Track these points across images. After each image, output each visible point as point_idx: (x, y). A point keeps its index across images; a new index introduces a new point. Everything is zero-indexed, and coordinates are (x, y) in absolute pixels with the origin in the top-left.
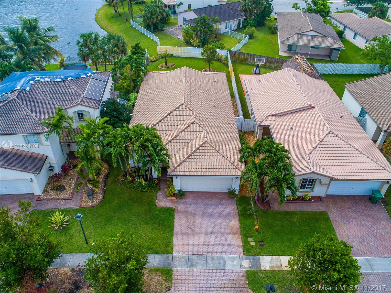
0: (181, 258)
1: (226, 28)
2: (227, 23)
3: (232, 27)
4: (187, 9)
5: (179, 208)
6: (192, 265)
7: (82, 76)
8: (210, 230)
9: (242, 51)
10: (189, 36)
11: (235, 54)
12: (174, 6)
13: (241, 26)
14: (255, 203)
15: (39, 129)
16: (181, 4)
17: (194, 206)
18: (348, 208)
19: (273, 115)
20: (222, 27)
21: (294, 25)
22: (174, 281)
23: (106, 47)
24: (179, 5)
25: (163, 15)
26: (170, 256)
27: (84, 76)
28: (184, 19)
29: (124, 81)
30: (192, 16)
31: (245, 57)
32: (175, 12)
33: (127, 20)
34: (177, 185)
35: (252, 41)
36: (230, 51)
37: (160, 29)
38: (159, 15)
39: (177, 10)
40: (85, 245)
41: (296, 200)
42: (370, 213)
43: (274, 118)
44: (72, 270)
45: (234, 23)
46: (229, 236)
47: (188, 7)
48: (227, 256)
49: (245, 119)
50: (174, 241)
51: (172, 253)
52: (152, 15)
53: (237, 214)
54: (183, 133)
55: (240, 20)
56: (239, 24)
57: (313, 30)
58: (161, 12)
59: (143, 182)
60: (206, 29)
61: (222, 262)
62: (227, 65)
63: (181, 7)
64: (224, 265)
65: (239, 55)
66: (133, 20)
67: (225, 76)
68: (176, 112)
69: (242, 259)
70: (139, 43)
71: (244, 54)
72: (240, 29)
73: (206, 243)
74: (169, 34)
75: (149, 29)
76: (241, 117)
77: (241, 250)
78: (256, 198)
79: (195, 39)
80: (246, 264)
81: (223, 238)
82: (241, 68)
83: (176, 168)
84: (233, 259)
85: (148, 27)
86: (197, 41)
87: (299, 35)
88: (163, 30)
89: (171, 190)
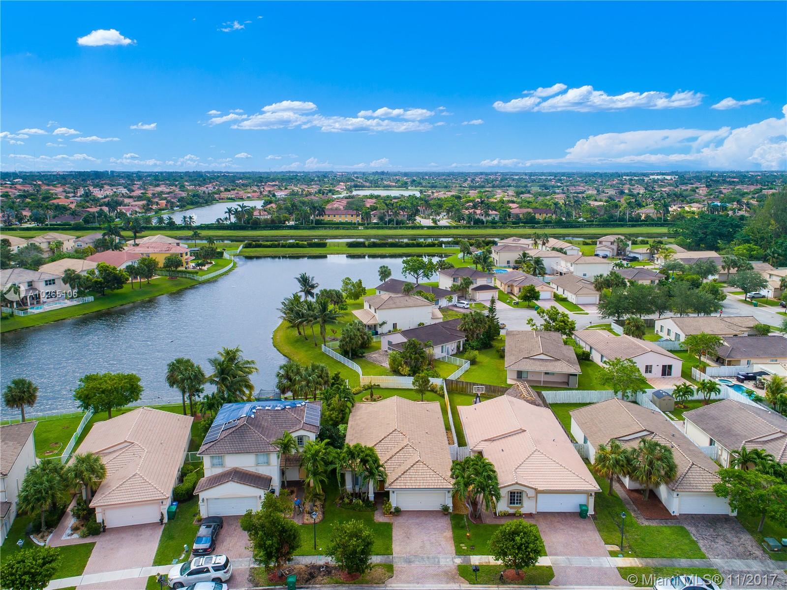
0: (400, 557)
1: (442, 352)
2: (442, 347)
3: (450, 351)
4: (392, 329)
5: (396, 523)
6: (410, 562)
7: (298, 405)
8: (426, 538)
9: (462, 379)
10: (397, 363)
11: (452, 383)
12: (375, 326)
13: (461, 349)
14: (468, 519)
15: (271, 449)
16: (384, 323)
17: (410, 522)
18: (558, 522)
19: (486, 440)
20: (437, 352)
21: (523, 347)
22: (395, 572)
23: (310, 378)
24: (381, 325)
25: (363, 338)
26: (391, 557)
27: (300, 405)
28: (390, 343)
29: (332, 412)
30: (399, 339)
31: (464, 386)
32: (376, 333)
33: (316, 345)
34: (394, 501)
35: (474, 367)
36: (446, 380)
37: (360, 355)
38: (359, 339)
39: (380, 330)
40: (314, 550)
41: (508, 515)
42: (578, 526)
43: (487, 443)
44: (306, 566)
45: (452, 346)
46: (443, 543)
47: (394, 327)
48: (441, 556)
49: (459, 446)
50: (393, 546)
51: (392, 554)
52: (351, 339)
53: (451, 527)
54: (398, 454)
55: (460, 342)
56: (458, 348)
57: (542, 353)
58: (361, 336)
59: (361, 502)
60: (417, 355)
61: (437, 560)
62: (443, 396)
63: (384, 326)
64: (439, 562)
65: (457, 384)
66: (325, 345)
67: (439, 405)
68: (389, 437)
69: (455, 558)
70: (339, 373)
71: (463, 382)
72: (459, 353)
73: (422, 547)
74: (372, 361)
75: (347, 356)
76: (456, 445)
77: (454, 552)
78: (469, 515)
79: (405, 366)
80: (458, 561)
81: (437, 544)
82: (458, 398)
83: (392, 483)
84: (446, 558)
85: (345, 353)
86: (407, 369)
87: (528, 360)
88: (364, 357)
89: (388, 506)
